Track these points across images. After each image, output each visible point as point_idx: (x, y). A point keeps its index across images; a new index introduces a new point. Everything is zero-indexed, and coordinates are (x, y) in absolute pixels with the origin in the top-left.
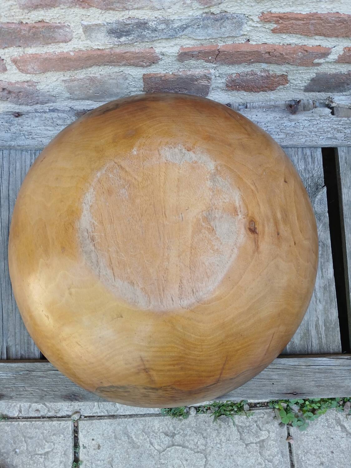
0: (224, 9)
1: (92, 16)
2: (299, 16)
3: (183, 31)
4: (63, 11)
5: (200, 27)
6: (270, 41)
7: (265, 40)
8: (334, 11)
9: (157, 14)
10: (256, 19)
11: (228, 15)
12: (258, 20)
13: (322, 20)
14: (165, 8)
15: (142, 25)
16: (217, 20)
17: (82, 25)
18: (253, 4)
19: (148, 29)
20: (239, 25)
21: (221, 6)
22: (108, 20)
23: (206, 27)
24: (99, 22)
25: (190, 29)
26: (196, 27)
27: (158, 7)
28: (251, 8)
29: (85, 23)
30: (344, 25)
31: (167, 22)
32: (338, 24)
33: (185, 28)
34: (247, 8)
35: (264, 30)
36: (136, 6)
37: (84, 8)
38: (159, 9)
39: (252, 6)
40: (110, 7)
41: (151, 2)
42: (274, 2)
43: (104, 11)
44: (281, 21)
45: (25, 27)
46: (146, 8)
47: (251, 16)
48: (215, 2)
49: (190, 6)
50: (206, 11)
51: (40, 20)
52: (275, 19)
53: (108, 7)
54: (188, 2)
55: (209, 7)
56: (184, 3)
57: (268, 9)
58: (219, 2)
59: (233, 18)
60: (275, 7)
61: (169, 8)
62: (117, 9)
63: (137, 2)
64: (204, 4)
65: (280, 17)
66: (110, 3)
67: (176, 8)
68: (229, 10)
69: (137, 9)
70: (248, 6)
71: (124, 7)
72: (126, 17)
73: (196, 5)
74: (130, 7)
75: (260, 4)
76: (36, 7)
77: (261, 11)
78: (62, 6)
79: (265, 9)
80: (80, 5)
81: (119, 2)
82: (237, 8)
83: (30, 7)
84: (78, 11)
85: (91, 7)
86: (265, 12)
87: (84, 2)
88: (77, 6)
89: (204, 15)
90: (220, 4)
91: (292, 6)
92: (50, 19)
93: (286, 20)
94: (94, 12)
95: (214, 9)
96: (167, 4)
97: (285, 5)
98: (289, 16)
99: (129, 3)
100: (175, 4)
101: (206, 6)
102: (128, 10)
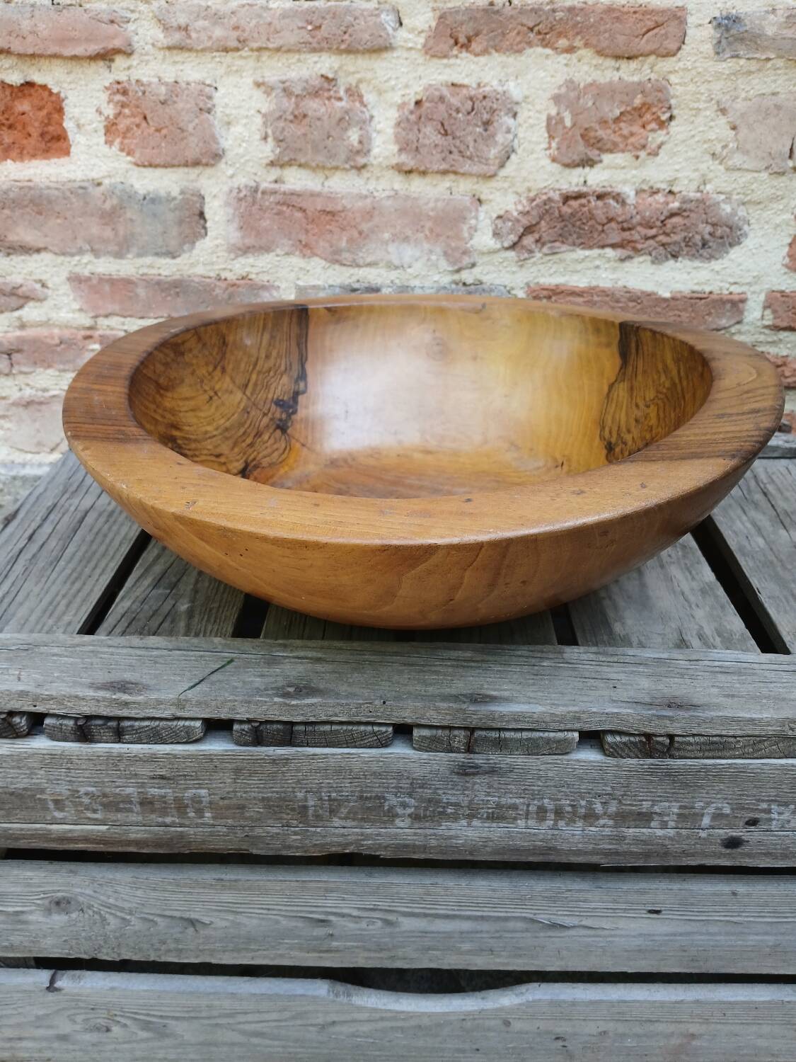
0: (479, 277)
1: (311, 272)
2: (577, 290)
4: (279, 258)
8: (620, 284)
9: (393, 275)
10: (521, 294)
11: (484, 286)
12: (524, 295)
13: (608, 296)
14: (406, 266)
15: (373, 291)
16: (469, 293)
17: (297, 285)
18: (514, 269)
21: (476, 270)
22: (331, 282)
24: (320, 283)
27: (396, 262)
28: (512, 276)
29: (301, 283)
30: (639, 307)
31: (405, 290)
32: (631, 304)
34: (507, 276)
36: (369, 260)
37: (304, 256)
38: (397, 268)
39: (514, 273)
40: (337, 257)
41: (388, 253)
42: (541, 267)
43: (328, 265)
44: (554, 298)
45: (223, 285)
46: (381, 265)
47: (513, 289)
48: (466, 260)
49: (436, 266)
50: (456, 277)
51: (245, 274)
52: (545, 293)
53: (335, 258)
54: (434, 257)
55: (458, 271)
56: (428, 260)
57: (535, 278)
58: (472, 261)
59: (491, 290)
60: (543, 276)
61: (410, 267)
62: (345, 262)
63: (372, 251)
64: (454, 263)
65: (552, 290)
66: (338, 252)
67: (418, 267)
68: (485, 279)
69: (369, 265)
70: (508, 272)
71: (354, 260)
72: (354, 279)
73: (444, 264)
74: (361, 262)
75: (524, 269)
76: (245, 250)
77: (525, 281)
78: (279, 251)
79: (531, 279)
80: (301, 251)
81: (349, 251)
82: (495, 275)
83: (239, 249)
84: (296, 261)
85: (315, 255)
86: (532, 285)
87: (306, 246)
88: (297, 253)
89: (454, 286)
90: (473, 265)
91: (564, 276)
92: (257, 274)
93: (561, 296)
94: (317, 264)
95: (467, 276)
96: (407, 260)
97: (555, 272)
98: (563, 288)
99: (361, 254)
100: (417, 260)
101: (456, 267)
102: (358, 266)
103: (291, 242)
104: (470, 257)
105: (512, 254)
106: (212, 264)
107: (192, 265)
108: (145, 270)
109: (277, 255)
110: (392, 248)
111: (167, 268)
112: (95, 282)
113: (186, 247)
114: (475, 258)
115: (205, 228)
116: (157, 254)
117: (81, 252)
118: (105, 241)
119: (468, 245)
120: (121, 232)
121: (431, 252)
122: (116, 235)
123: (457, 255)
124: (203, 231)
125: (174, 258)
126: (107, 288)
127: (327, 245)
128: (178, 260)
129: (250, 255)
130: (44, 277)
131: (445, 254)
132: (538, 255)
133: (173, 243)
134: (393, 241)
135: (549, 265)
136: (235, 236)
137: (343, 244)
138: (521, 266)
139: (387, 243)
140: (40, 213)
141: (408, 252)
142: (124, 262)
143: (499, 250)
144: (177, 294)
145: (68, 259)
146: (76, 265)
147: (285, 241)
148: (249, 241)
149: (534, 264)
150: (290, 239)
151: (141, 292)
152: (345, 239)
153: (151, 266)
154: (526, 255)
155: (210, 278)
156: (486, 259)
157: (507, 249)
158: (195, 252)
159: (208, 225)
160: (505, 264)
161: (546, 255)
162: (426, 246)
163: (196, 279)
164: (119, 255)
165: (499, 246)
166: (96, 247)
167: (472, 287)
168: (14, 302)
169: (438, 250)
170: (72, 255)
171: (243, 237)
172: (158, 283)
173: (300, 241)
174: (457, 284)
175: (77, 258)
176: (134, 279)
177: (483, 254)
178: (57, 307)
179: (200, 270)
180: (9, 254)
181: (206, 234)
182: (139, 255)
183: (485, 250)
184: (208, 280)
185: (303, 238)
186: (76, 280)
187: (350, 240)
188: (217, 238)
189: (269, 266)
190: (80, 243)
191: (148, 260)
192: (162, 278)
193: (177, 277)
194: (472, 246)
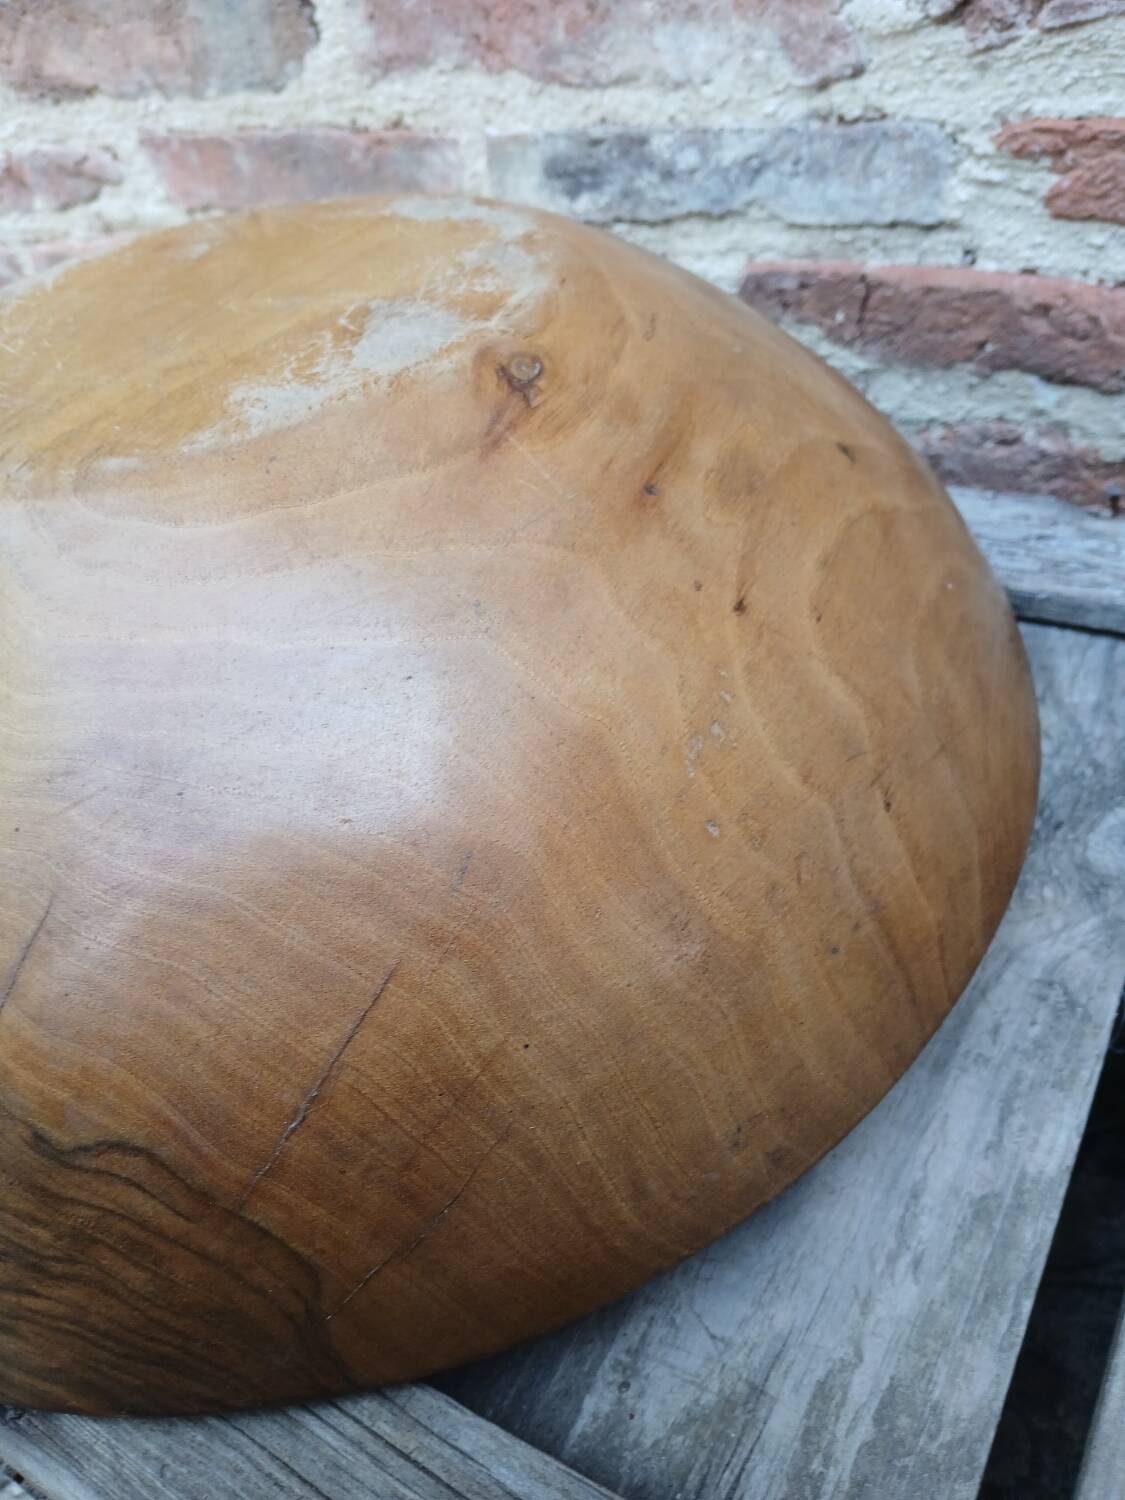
0: (875, 99)
1: (508, 105)
3: (751, 183)
4: (443, 79)
5: (801, 167)
6: (1043, 260)
7: (1027, 253)
9: (673, 103)
10: (983, 144)
11: (888, 124)
12: (990, 148)
14: (697, 79)
15: (633, 145)
16: (852, 143)
17: (486, 138)
18: (964, 75)
19: (651, 165)
20: (929, 171)
21: (865, 83)
22: (548, 125)
23: (818, 171)
24: (524, 128)
25: (769, 177)
26: (787, 167)
27: (675, 72)
28: (959, 96)
29: (493, 131)
31: (702, 138)
33: (758, 172)
34: (946, 94)
35: (1018, 199)
36: (617, 70)
37: (489, 70)
38: (678, 86)
39: (963, 86)
40: (552, 68)
41: (655, 50)
42: (1036, 67)
43: (537, 86)
44: (1070, 155)
45: (361, 141)
46: (645, 80)
47: (963, 130)
48: (838, 59)
49: (767, 77)
50: (820, 101)
51: (394, 117)
52: (1045, 140)
53: (548, 73)
54: (759, 55)
55: (823, 85)
56: (747, 61)
57: (1021, 98)
58: (851, 58)
59: (904, 136)
60: (1042, 93)
61: (707, 82)
62: (569, 78)
63: (621, 51)
64: (809, 67)
65: (1065, 133)
66: (551, 55)
67: (725, 81)
68: (889, 104)
69: (620, 81)
70: (948, 84)
71: (587, 74)
72: (595, 115)
73: (784, 71)
74: (602, 76)
75: (990, 77)
76: (387, 65)
77: (995, 108)
78: (443, 63)
79: (1008, 101)
80: (483, 59)
81: (572, 51)
82: (915, 93)
83: (375, 64)
84: (476, 81)
85: (507, 66)
86: (1013, 118)
87: (490, 46)
88: (476, 63)
89: (815, 125)
90: (858, 72)
91: (1103, 89)
92: (416, 114)
93: (1089, 150)
94: (516, 85)
95: (845, 99)
96: (698, 63)
97: (1076, 81)
98: (1096, 127)
99: (599, 58)
100: (721, 63)
101: (814, 78)
102: (599, 85)
103: (460, 41)
104: (846, 48)
105: (955, 34)
106: (338, 98)
107: (309, 104)
108: (239, 120)
109: (442, 72)
110: (661, 37)
111: (271, 113)
112: (175, 146)
113: (290, 67)
114: (860, 51)
115: (313, 24)
116: (250, 86)
117: (142, 91)
118: (170, 67)
119: (841, 18)
120: (189, 47)
121: (751, 41)
122: (182, 53)
123: (814, 45)
124: (311, 31)
125: (278, 90)
126: (194, 157)
127: (527, 41)
128: (285, 96)
129: (394, 75)
130: (110, 140)
131: (786, 43)
132: (1028, 33)
133: (269, 60)
134: (664, 19)
135: (1061, 60)
136: (363, 36)
137: (560, 36)
138: (983, 67)
139: (648, 26)
140: (72, 19)
141: (700, 45)
142: (206, 105)
143: (916, 28)
144: (296, 163)
145: (131, 105)
146: (144, 116)
147: (449, 39)
148: (389, 45)
149: (1017, 59)
150: (457, 34)
151: (243, 162)
152: (561, 23)
153: (246, 111)
154: (993, 36)
155: (338, 127)
156: (889, 51)
157: (943, 20)
158: (308, 76)
159: (319, 16)
160: (938, 64)
161: (1050, 31)
162: (739, 27)
163: (319, 133)
164: (196, 93)
165: (916, 15)
166: (162, 78)
167: (861, 126)
168: (84, 187)
169: (768, 35)
170: (134, 97)
171: (379, 37)
172: (264, 144)
173: (477, 37)
174: (825, 118)
175: (141, 102)
176: (227, 138)
177: (880, 38)
178: (138, 195)
179: (322, 113)
180: (57, 102)
181: (318, 34)
182: (226, 91)
183: (883, 27)
184: (336, 134)
185: (480, 27)
186: (153, 144)
187: (573, 27)
188: (334, 45)
189: (432, 96)
190: (138, 74)
191: (240, 98)
192: (268, 134)
193: (290, 130)
194: (850, 21)
